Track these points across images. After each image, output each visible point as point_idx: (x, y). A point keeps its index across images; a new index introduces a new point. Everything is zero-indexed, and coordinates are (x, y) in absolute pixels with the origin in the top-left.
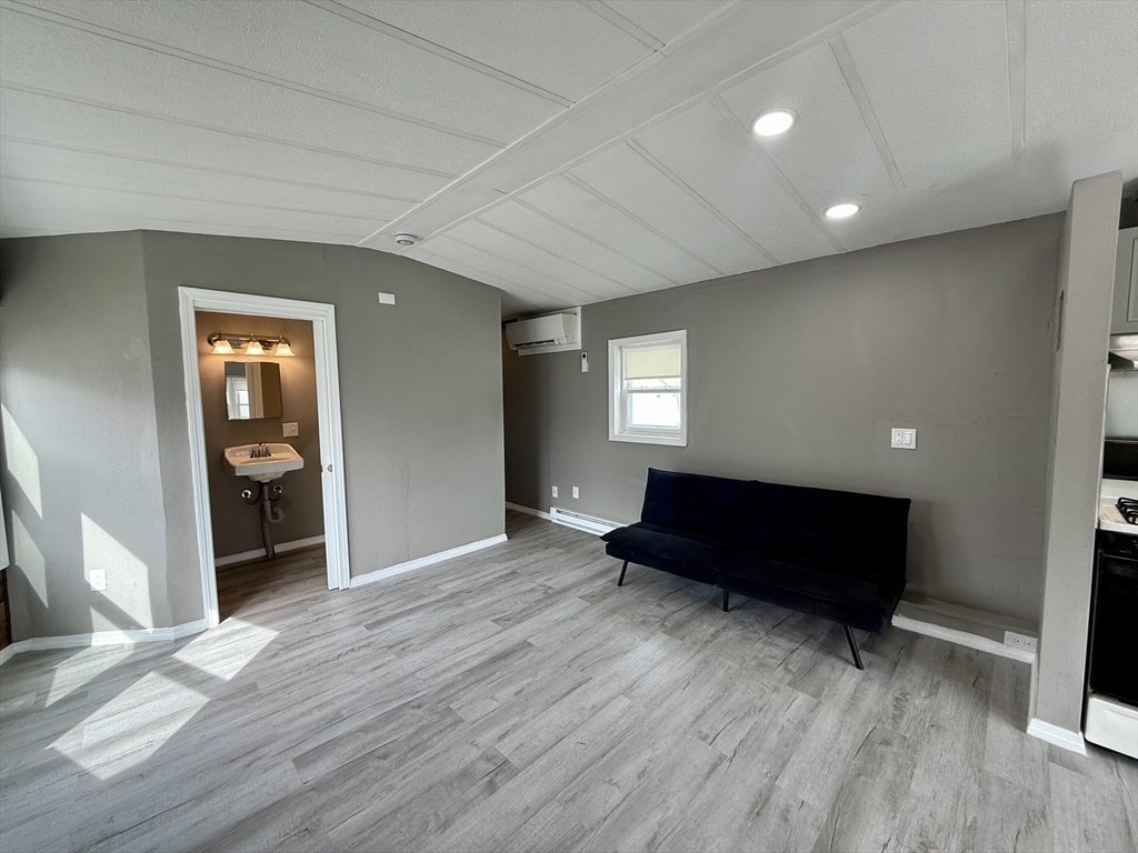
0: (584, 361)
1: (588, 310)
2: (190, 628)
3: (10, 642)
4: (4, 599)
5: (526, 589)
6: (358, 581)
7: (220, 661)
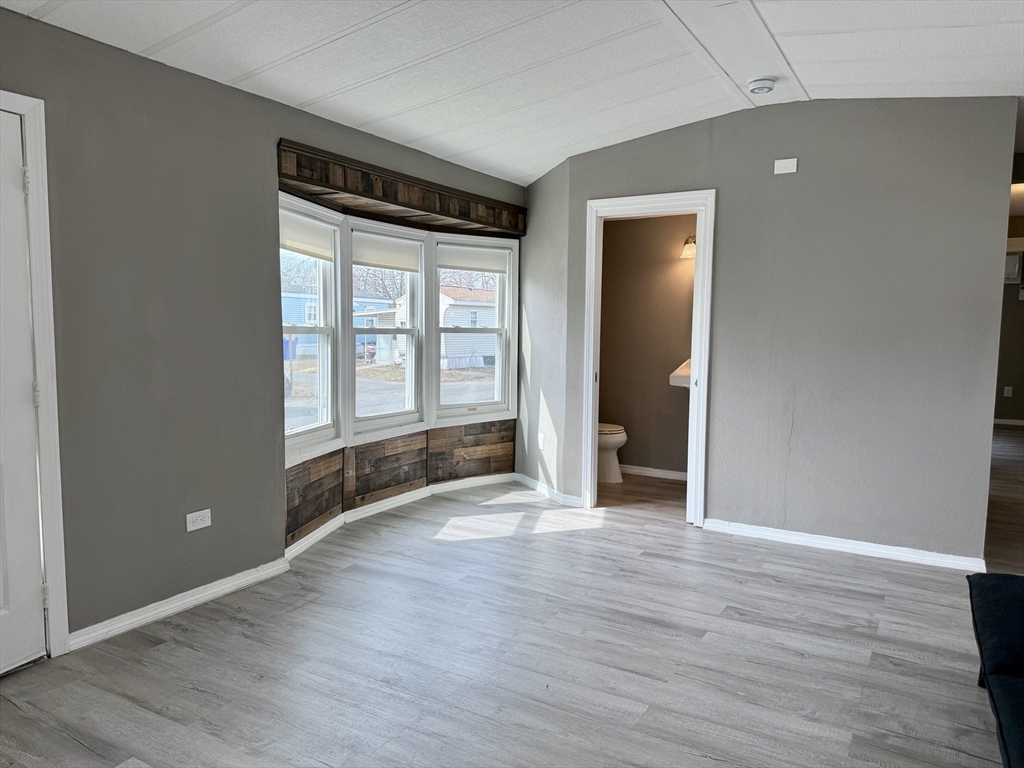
2: (571, 500)
3: (513, 471)
4: (513, 440)
5: (842, 612)
6: (713, 525)
7: (549, 524)
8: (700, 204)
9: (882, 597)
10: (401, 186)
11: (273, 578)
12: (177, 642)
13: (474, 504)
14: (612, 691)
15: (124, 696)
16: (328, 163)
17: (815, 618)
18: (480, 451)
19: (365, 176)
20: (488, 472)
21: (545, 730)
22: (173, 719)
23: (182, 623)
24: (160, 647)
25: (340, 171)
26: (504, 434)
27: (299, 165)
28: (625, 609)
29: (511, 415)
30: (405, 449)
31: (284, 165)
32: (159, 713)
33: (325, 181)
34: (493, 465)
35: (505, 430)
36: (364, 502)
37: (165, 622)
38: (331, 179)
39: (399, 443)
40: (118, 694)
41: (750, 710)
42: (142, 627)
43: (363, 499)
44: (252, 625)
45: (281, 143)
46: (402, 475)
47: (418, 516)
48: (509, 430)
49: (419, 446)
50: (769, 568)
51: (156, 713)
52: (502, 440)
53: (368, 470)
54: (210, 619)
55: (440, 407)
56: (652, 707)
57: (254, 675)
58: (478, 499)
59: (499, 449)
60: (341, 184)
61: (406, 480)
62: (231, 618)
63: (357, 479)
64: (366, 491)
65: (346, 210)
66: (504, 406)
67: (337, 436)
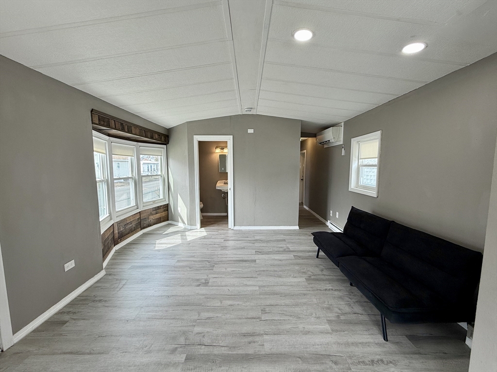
0: (343, 149)
1: (346, 123)
2: (193, 227)
3: (168, 220)
4: (168, 210)
5: (280, 246)
6: (237, 228)
7: (191, 236)
8: (229, 139)
9: (285, 240)
10: (133, 128)
11: (101, 279)
12: (74, 319)
13: (161, 234)
14: (246, 285)
15: (65, 353)
16: (109, 119)
17: (276, 249)
18: (158, 216)
19: (122, 124)
20: (161, 222)
21: (238, 304)
22: (99, 353)
23: (71, 310)
24: (67, 324)
25: (113, 122)
26: (165, 209)
27: (99, 120)
28: (232, 259)
29: (167, 203)
30: (133, 219)
31: (94, 119)
32: (90, 354)
33: (108, 126)
34: (162, 219)
35: (165, 207)
36: (121, 241)
37: (61, 312)
38: (110, 125)
39: (131, 218)
40: (61, 354)
41: (281, 279)
42: (50, 318)
43: (121, 240)
44: (105, 301)
45: (92, 110)
46: (133, 229)
47: (143, 242)
48: (166, 207)
49: (138, 218)
50: (257, 238)
51: (89, 354)
52: (164, 211)
53: (122, 229)
54: (84, 304)
55: (143, 203)
56: (259, 287)
57: (123, 321)
58: (161, 232)
59: (164, 214)
60: (114, 127)
61: (134, 230)
62: (94, 301)
63: (118, 233)
64: (122, 236)
65: (109, 135)
66: (164, 200)
67: (111, 219)
